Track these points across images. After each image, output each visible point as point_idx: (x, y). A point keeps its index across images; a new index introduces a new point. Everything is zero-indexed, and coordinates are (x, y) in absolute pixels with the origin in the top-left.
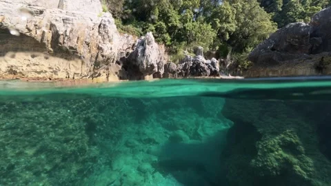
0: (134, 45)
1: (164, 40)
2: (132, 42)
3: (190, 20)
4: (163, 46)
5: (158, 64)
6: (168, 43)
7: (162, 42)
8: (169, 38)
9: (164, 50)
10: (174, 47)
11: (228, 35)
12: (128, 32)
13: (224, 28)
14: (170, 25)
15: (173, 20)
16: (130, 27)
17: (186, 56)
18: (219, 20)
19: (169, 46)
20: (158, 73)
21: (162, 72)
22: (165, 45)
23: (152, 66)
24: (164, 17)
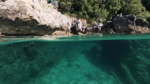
0: (75, 21)
1: (86, 18)
2: (74, 20)
3: (97, 8)
4: (86, 20)
5: (82, 29)
6: (88, 19)
7: (85, 19)
8: (88, 17)
9: (86, 22)
10: (90, 20)
11: (116, 12)
12: (73, 16)
13: (114, 9)
14: (88, 12)
15: (90, 9)
16: (73, 14)
17: (95, 24)
18: (111, 6)
19: (88, 20)
20: (82, 31)
21: (84, 31)
22: (87, 20)
23: (80, 30)
24: (86, 9)
